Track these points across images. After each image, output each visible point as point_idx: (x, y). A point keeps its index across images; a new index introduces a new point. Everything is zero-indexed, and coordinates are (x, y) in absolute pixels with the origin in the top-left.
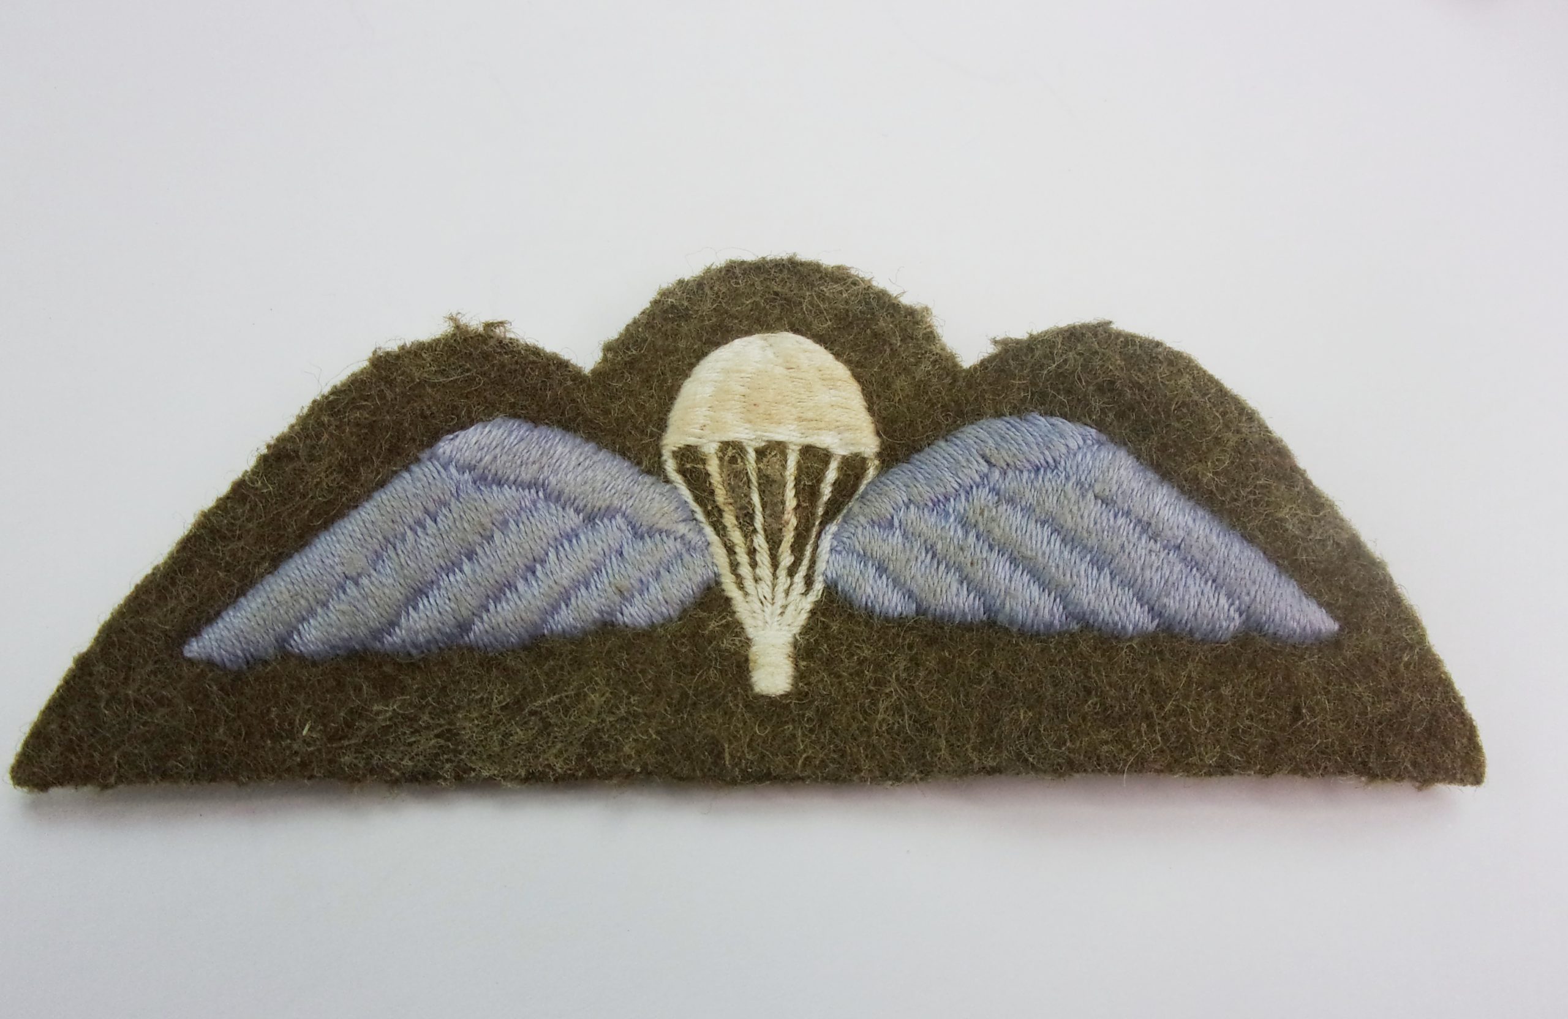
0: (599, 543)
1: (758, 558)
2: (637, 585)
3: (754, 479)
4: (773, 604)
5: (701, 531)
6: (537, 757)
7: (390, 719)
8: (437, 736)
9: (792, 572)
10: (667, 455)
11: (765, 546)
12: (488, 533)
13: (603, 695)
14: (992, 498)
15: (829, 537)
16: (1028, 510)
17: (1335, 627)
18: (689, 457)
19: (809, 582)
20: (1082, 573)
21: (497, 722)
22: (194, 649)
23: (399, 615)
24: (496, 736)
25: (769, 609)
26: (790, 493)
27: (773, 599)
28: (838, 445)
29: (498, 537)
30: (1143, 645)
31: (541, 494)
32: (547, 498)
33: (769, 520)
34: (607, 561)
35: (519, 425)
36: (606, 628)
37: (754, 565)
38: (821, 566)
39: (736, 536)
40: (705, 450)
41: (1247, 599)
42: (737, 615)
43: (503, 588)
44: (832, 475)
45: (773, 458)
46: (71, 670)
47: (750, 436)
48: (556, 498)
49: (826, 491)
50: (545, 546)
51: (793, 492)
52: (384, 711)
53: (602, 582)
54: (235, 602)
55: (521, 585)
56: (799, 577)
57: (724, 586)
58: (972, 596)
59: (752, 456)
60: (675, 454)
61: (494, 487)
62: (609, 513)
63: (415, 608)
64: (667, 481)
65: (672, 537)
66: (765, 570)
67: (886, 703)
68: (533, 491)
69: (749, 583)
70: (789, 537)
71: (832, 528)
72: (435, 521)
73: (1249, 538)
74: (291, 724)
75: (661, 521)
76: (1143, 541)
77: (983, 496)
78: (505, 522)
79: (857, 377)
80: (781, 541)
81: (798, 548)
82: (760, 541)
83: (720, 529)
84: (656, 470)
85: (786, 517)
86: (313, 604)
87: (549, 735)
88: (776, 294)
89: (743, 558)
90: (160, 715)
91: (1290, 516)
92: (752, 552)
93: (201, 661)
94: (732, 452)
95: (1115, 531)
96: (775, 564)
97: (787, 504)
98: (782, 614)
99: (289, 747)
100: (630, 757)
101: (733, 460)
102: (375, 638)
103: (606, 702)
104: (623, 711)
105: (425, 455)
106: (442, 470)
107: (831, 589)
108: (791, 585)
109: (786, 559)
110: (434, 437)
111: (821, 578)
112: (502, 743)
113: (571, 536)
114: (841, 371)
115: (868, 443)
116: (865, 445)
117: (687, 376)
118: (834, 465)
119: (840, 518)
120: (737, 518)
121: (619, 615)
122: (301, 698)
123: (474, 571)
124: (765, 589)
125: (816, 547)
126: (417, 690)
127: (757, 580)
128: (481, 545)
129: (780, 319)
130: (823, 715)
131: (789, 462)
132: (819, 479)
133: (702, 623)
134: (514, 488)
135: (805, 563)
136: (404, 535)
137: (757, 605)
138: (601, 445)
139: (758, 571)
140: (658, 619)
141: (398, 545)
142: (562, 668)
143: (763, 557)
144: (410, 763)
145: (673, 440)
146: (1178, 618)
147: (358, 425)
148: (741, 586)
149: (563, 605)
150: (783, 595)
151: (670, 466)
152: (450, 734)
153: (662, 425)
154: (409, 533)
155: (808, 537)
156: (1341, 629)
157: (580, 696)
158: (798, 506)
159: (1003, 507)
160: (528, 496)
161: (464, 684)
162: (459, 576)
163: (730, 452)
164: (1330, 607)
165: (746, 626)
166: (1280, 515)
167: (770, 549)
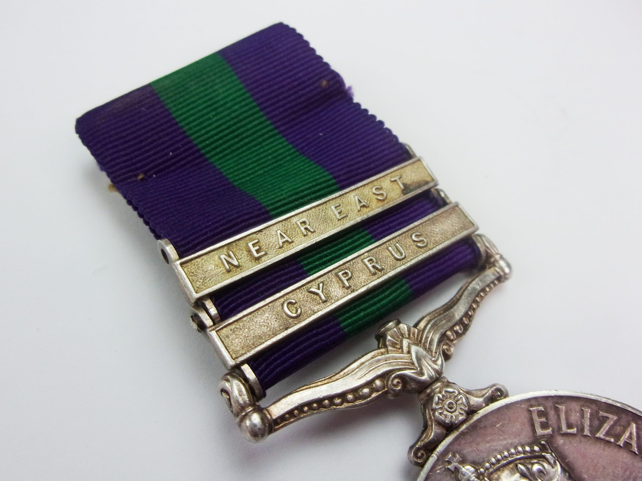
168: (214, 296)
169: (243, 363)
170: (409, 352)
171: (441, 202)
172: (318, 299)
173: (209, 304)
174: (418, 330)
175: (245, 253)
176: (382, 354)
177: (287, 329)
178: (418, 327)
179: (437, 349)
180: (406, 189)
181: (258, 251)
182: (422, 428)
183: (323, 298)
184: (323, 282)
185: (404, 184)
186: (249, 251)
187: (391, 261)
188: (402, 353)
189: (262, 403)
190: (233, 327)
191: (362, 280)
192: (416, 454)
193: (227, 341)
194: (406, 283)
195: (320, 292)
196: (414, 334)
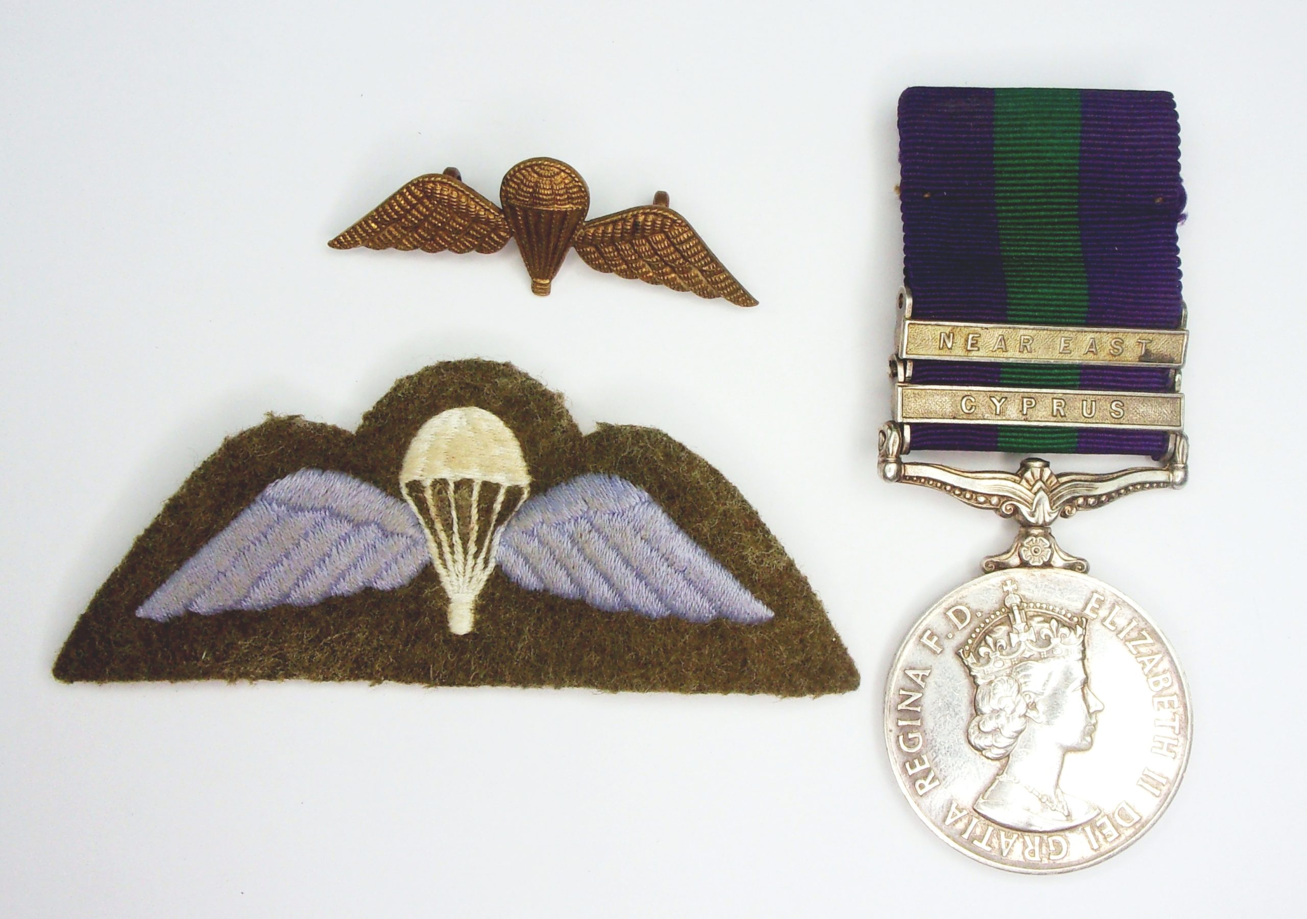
0: (361, 541)
1: (455, 549)
2: (384, 566)
3: (452, 501)
4: (464, 576)
5: (422, 532)
6: (329, 669)
7: (248, 648)
8: (274, 657)
9: (476, 556)
10: (402, 485)
11: (459, 542)
12: (297, 542)
13: (364, 634)
14: (588, 526)
15: (499, 535)
16: (607, 539)
17: (771, 614)
18: (415, 487)
19: (486, 562)
20: (630, 582)
21: (307, 649)
22: (141, 613)
23: (249, 592)
24: (306, 657)
25: (461, 579)
26: (474, 511)
27: (464, 573)
28: (504, 480)
29: (302, 542)
30: (662, 624)
31: (327, 513)
32: (332, 515)
33: (461, 527)
34: (367, 553)
35: (313, 474)
36: (368, 592)
37: (453, 553)
38: (494, 553)
39: (443, 536)
40: (424, 484)
41: (719, 603)
42: (442, 584)
43: (306, 573)
44: (501, 498)
45: (464, 491)
46: (78, 623)
47: (451, 475)
48: (336, 515)
49: (497, 507)
50: (329, 545)
51: (476, 510)
52: (244, 644)
53: (364, 566)
54: (160, 585)
55: (317, 569)
56: (480, 560)
57: (435, 566)
58: (573, 586)
59: (452, 487)
60: (407, 485)
61: (299, 513)
62: (367, 523)
63: (258, 587)
64: (403, 501)
65: (405, 536)
66: (459, 556)
67: (522, 644)
68: (322, 512)
69: (450, 563)
70: (474, 536)
71: (502, 529)
72: (266, 537)
73: (725, 566)
74: (196, 653)
75: (399, 528)
76: (665, 567)
77: (584, 525)
78: (306, 534)
79: (517, 436)
80: (469, 540)
81: (479, 542)
82: (456, 538)
83: (434, 532)
84: (396, 494)
85: (472, 526)
86: (202, 587)
87: (335, 656)
88: (468, 384)
89: (446, 549)
90: (127, 649)
91: (751, 554)
92: (452, 546)
93: (145, 619)
94: (440, 485)
95: (649, 560)
96: (466, 552)
97: (473, 518)
98: (470, 582)
99: (196, 665)
100: (378, 672)
101: (440, 492)
102: (236, 604)
103: (367, 638)
104: (375, 643)
105: (258, 498)
106: (268, 506)
107: (498, 567)
108: (475, 564)
109: (472, 548)
110: (262, 487)
111: (493, 560)
112: (310, 661)
113: (345, 538)
114: (508, 433)
115: (523, 480)
116: (521, 481)
117: (414, 436)
118: (502, 491)
119: (506, 523)
120: (443, 525)
121: (374, 584)
122: (200, 638)
123: (289, 565)
124: (460, 566)
125: (491, 540)
126: (262, 632)
127: (454, 561)
128: (294, 549)
129: (470, 398)
130: (487, 649)
131: (474, 492)
132: (493, 501)
133: (421, 590)
134: (311, 512)
135: (485, 550)
136: (249, 547)
137: (454, 577)
138: (364, 480)
139: (455, 557)
140: (397, 586)
141: (246, 552)
142: (341, 617)
143: (459, 548)
144: (260, 672)
145: (405, 478)
146: (681, 612)
147: (219, 484)
148: (445, 566)
149: (342, 580)
150: (471, 570)
151: (405, 491)
152: (282, 657)
153: (399, 467)
154: (252, 545)
155: (486, 536)
156: (776, 615)
157: (351, 635)
158: (479, 519)
159: (593, 533)
160: (318, 516)
161: (288, 627)
162: (281, 568)
163: (438, 487)
164: (769, 605)
165: (447, 591)
166: (744, 553)
167: (463, 544)
168: (917, 363)
169: (908, 424)
170: (1035, 494)
171: (1169, 385)
172: (994, 408)
173: (910, 366)
174: (1058, 481)
175: (963, 340)
176: (1015, 481)
177: (954, 418)
178: (1059, 479)
179: (1060, 505)
180: (1147, 356)
181: (972, 345)
182: (1005, 550)
183: (998, 412)
184: (1006, 398)
185: (1146, 350)
186: (967, 341)
187: (1076, 413)
188: (1030, 490)
189: (904, 458)
190: (916, 392)
191: (1040, 415)
192: (987, 565)
193: (906, 402)
194: (1077, 437)
195: (998, 405)
196: (1051, 482)
